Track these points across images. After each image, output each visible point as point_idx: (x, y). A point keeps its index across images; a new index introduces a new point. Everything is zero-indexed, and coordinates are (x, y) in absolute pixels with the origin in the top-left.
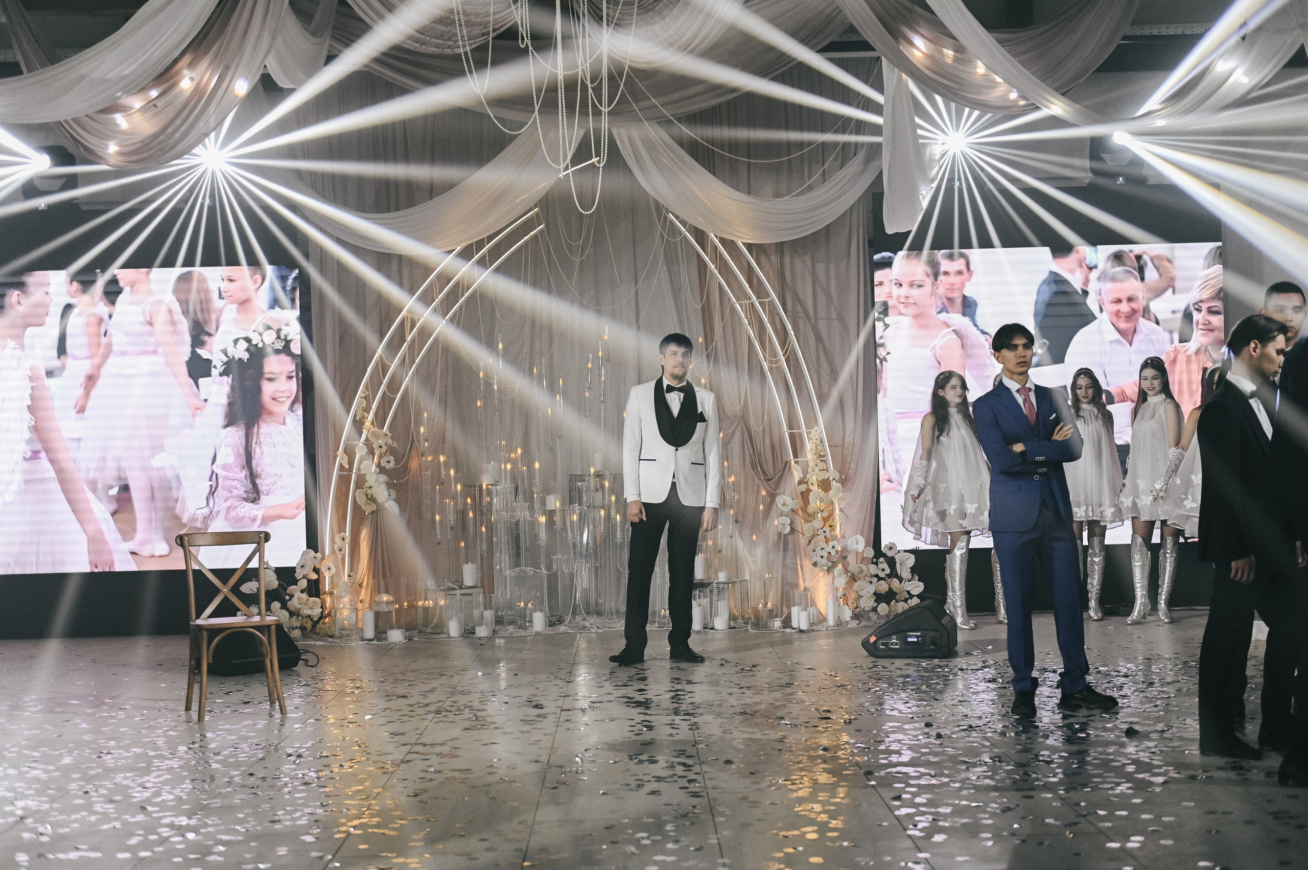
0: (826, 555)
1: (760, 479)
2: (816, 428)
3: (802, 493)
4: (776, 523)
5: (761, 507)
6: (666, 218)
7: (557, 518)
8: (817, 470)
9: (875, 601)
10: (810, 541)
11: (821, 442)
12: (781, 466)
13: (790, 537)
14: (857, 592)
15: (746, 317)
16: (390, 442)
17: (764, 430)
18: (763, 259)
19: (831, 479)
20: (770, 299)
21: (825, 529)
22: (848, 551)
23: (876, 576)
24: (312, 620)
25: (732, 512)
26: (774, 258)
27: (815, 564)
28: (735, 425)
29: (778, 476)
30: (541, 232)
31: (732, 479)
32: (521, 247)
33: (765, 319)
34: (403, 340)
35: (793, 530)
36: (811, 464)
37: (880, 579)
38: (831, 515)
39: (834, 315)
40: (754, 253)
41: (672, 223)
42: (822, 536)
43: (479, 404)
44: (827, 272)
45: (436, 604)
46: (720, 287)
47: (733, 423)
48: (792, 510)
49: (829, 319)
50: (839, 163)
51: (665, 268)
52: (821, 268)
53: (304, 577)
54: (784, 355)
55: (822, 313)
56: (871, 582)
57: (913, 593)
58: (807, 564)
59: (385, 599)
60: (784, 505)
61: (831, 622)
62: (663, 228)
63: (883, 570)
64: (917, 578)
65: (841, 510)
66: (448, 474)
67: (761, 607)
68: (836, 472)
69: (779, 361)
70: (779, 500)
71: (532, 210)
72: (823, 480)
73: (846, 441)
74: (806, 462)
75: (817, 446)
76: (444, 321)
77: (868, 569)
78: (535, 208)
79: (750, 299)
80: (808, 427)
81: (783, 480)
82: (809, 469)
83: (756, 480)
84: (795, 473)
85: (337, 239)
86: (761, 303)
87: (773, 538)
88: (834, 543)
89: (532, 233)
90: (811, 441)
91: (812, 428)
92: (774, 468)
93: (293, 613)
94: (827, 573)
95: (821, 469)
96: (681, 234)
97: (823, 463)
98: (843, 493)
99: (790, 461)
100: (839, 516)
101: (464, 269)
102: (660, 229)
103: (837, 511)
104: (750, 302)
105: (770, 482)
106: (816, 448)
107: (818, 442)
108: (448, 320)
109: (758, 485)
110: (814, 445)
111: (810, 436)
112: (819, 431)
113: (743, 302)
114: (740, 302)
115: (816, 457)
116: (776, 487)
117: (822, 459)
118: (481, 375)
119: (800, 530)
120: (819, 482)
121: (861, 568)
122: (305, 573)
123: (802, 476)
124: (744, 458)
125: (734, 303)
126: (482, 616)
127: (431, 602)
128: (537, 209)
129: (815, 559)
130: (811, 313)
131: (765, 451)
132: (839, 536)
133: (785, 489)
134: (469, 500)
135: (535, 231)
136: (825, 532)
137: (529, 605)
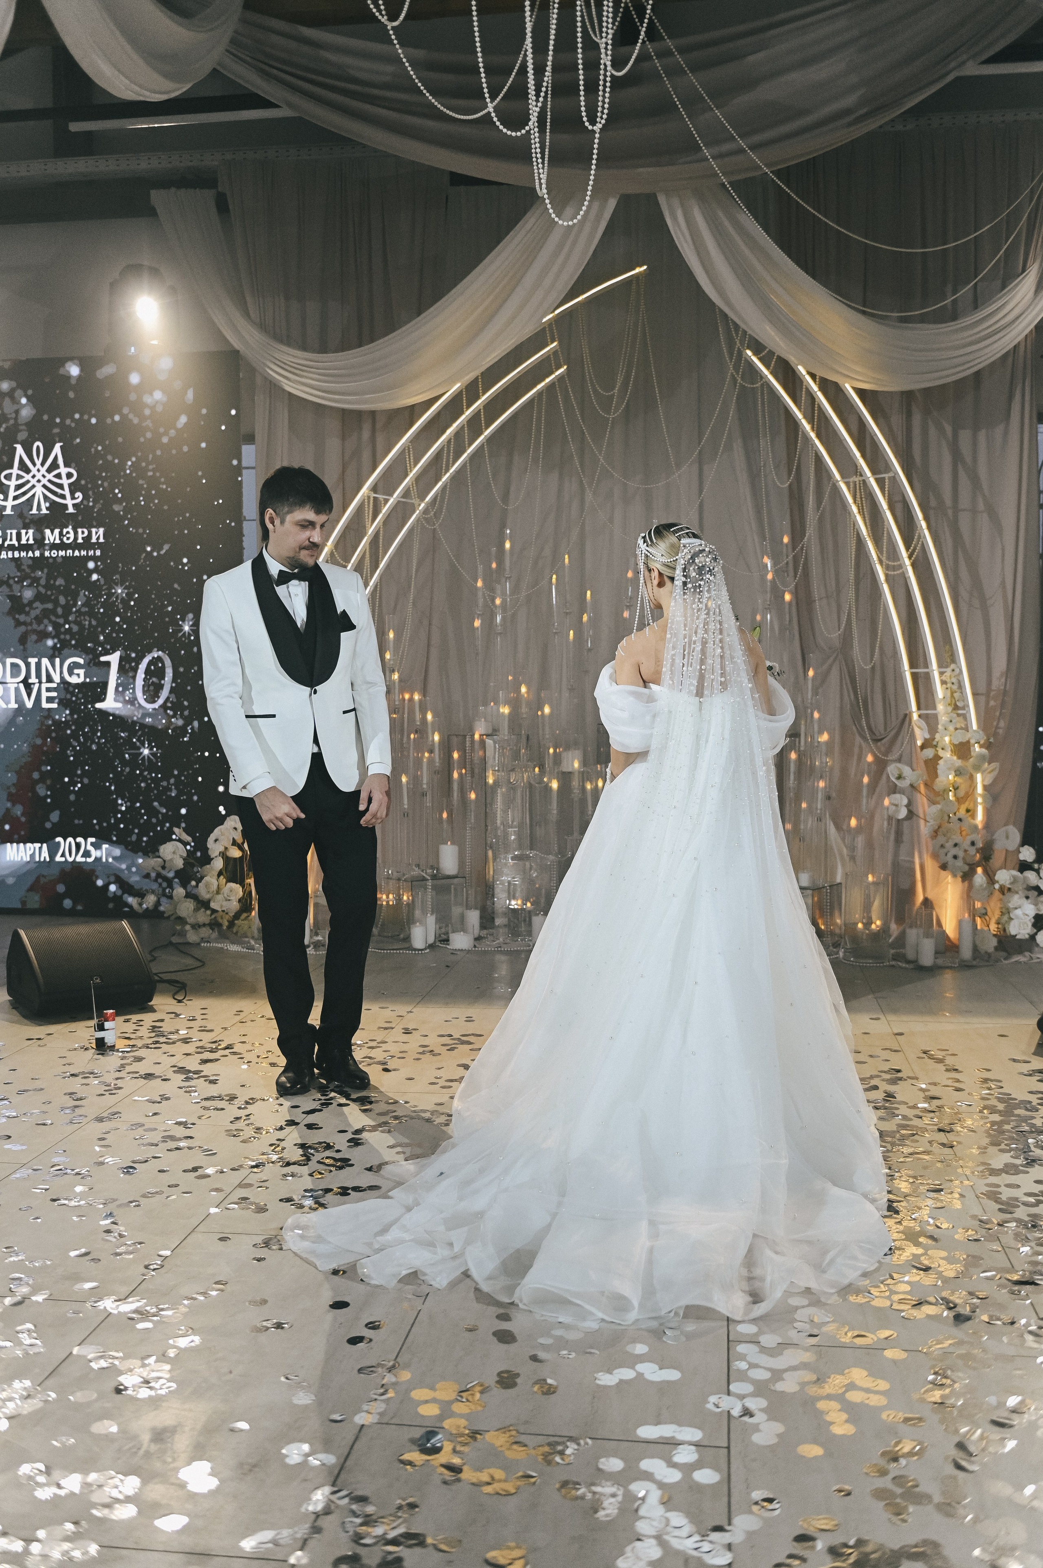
0: (961, 854)
1: (864, 738)
2: (953, 666)
3: (926, 762)
4: (886, 802)
5: (866, 780)
6: (740, 354)
7: (575, 783)
8: (951, 728)
9: (1034, 925)
10: (936, 832)
11: (961, 686)
12: (894, 722)
13: (906, 823)
14: (1008, 911)
15: (855, 502)
17: (874, 667)
19: (972, 741)
20: (891, 474)
21: (960, 816)
22: (994, 848)
23: (1037, 888)
25: (822, 784)
26: (898, 413)
27: (944, 867)
28: (832, 659)
29: (893, 733)
30: (561, 378)
31: (825, 737)
32: (531, 401)
33: (884, 505)
35: (911, 814)
36: (943, 719)
38: (969, 794)
39: (981, 506)
41: (749, 362)
42: (955, 825)
43: (477, 623)
44: (975, 444)
45: (399, 899)
46: (819, 458)
47: (829, 657)
50: (999, 283)
52: (965, 436)
53: (219, 856)
54: (910, 557)
55: (965, 501)
56: (1027, 898)
58: (931, 866)
60: (899, 777)
61: (966, 953)
62: (736, 367)
65: (985, 788)
66: (424, 718)
67: (860, 925)
68: (981, 732)
69: (900, 567)
70: (892, 770)
71: (547, 345)
72: (961, 744)
73: (994, 688)
74: (936, 716)
75: (952, 693)
76: (423, 505)
77: (1025, 878)
78: (552, 343)
79: (861, 475)
80: (940, 665)
81: (899, 742)
82: (940, 727)
83: (858, 739)
84: (917, 732)
85: (290, 394)
86: (877, 481)
87: (880, 824)
88: (973, 837)
89: (548, 380)
90: (944, 686)
91: (947, 667)
92: (886, 724)
93: (204, 904)
94: (960, 879)
95: (958, 726)
96: (762, 378)
97: (961, 719)
98: (989, 763)
99: (911, 713)
100: (983, 796)
101: (449, 431)
102: (731, 370)
103: (980, 790)
104: (861, 479)
105: (879, 744)
106: (952, 696)
107: (955, 687)
108: (427, 504)
109: (860, 747)
110: (949, 692)
111: (944, 678)
112: (957, 671)
113: (851, 480)
114: (846, 480)
115: (950, 709)
116: (889, 750)
117: (960, 712)
118: (480, 584)
119: (922, 815)
120: (954, 745)
121: (1015, 877)
122: (222, 849)
123: (927, 736)
124: (841, 708)
125: (838, 481)
126: (462, 918)
127: (391, 896)
128: (555, 344)
129: (943, 859)
130: (948, 502)
131: (872, 699)
132: (980, 826)
133: (901, 756)
134: (456, 755)
135: (553, 377)
136: (960, 820)
137: (529, 905)
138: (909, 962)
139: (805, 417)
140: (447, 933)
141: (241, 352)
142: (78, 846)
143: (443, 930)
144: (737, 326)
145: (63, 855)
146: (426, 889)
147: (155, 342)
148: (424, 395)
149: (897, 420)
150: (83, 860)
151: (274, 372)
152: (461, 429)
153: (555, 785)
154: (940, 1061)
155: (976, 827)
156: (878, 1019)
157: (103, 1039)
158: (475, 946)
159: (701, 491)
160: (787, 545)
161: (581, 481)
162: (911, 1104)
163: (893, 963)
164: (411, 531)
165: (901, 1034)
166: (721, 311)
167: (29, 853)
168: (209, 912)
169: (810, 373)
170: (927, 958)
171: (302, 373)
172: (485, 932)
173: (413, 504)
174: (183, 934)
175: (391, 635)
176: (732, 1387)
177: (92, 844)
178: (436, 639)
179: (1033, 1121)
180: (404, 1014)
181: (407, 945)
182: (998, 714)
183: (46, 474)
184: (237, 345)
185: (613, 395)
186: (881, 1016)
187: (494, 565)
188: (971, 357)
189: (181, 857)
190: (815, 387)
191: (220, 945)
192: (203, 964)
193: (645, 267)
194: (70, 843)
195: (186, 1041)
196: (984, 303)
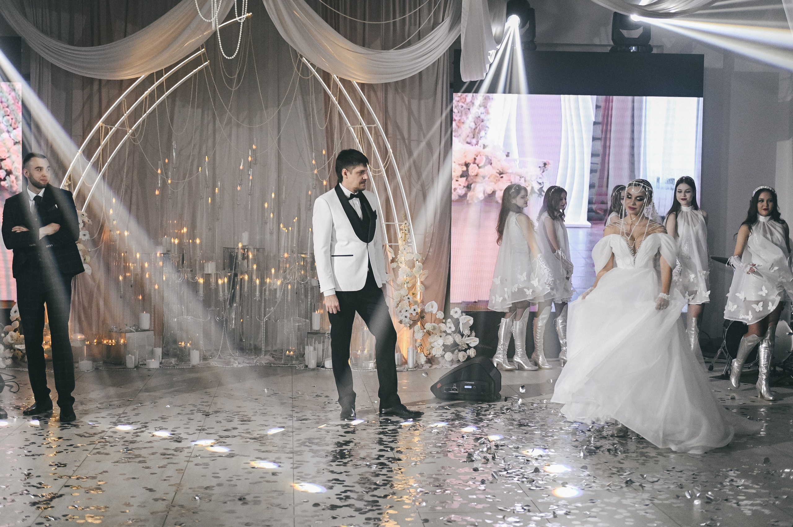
0: (408, 316)
2: (406, 221)
3: (394, 269)
6: (300, 61)
7: (213, 280)
8: (405, 253)
9: (443, 350)
10: (398, 304)
14: (431, 343)
15: (358, 138)
16: (86, 220)
18: (372, 94)
19: (415, 259)
20: (375, 125)
21: (409, 296)
22: (425, 313)
23: (445, 332)
24: (22, 352)
26: (380, 95)
27: (401, 322)
30: (206, 67)
32: (190, 78)
33: (372, 140)
34: (99, 144)
36: (401, 248)
37: (447, 334)
38: (414, 286)
40: (366, 90)
41: (305, 65)
42: (407, 301)
43: (157, 192)
44: (419, 105)
45: (118, 342)
46: (340, 114)
50: (431, 26)
51: (300, 97)
52: (414, 104)
54: (385, 167)
55: (414, 137)
56: (441, 336)
57: (471, 345)
59: (79, 337)
61: (411, 364)
62: (298, 68)
63: (450, 328)
64: (474, 334)
65: (422, 283)
68: (419, 255)
69: (379, 172)
71: (200, 50)
72: (410, 260)
73: (427, 232)
74: (398, 247)
75: (405, 235)
76: (132, 130)
77: (440, 327)
78: (202, 49)
79: (361, 124)
80: (400, 221)
82: (400, 252)
84: (389, 254)
85: (53, 64)
86: (368, 127)
88: (415, 307)
89: (199, 68)
90: (402, 231)
91: (402, 222)
94: (409, 328)
95: (408, 252)
96: (311, 72)
97: (410, 248)
98: (423, 271)
100: (420, 287)
101: (146, 93)
102: (296, 69)
103: (419, 283)
104: (361, 127)
106: (405, 237)
107: (407, 232)
108: (134, 130)
111: (401, 227)
112: (408, 224)
113: (356, 126)
114: (354, 126)
115: (405, 243)
117: (409, 244)
118: (159, 171)
120: (407, 261)
121: (434, 326)
123: (394, 256)
125: (349, 127)
126: (153, 352)
127: (114, 341)
128: (204, 50)
129: (401, 318)
130: (406, 136)
134: (146, 265)
135: (202, 66)
136: (409, 298)
137: (188, 345)
139: (333, 94)
140: (145, 360)
141: (23, 38)
143: (144, 358)
146: (133, 337)
152: (153, 91)
153: (201, 281)
155: (417, 302)
158: (161, 367)
159: (279, 132)
160: (325, 155)
161: (214, 114)
164: (124, 144)
168: (12, 351)
172: (166, 359)
173: (126, 130)
175: (114, 201)
181: (123, 367)
182: (429, 245)
185: (234, 78)
187: (167, 161)
190: (338, 80)
193: (251, 14)
196: (423, 37)
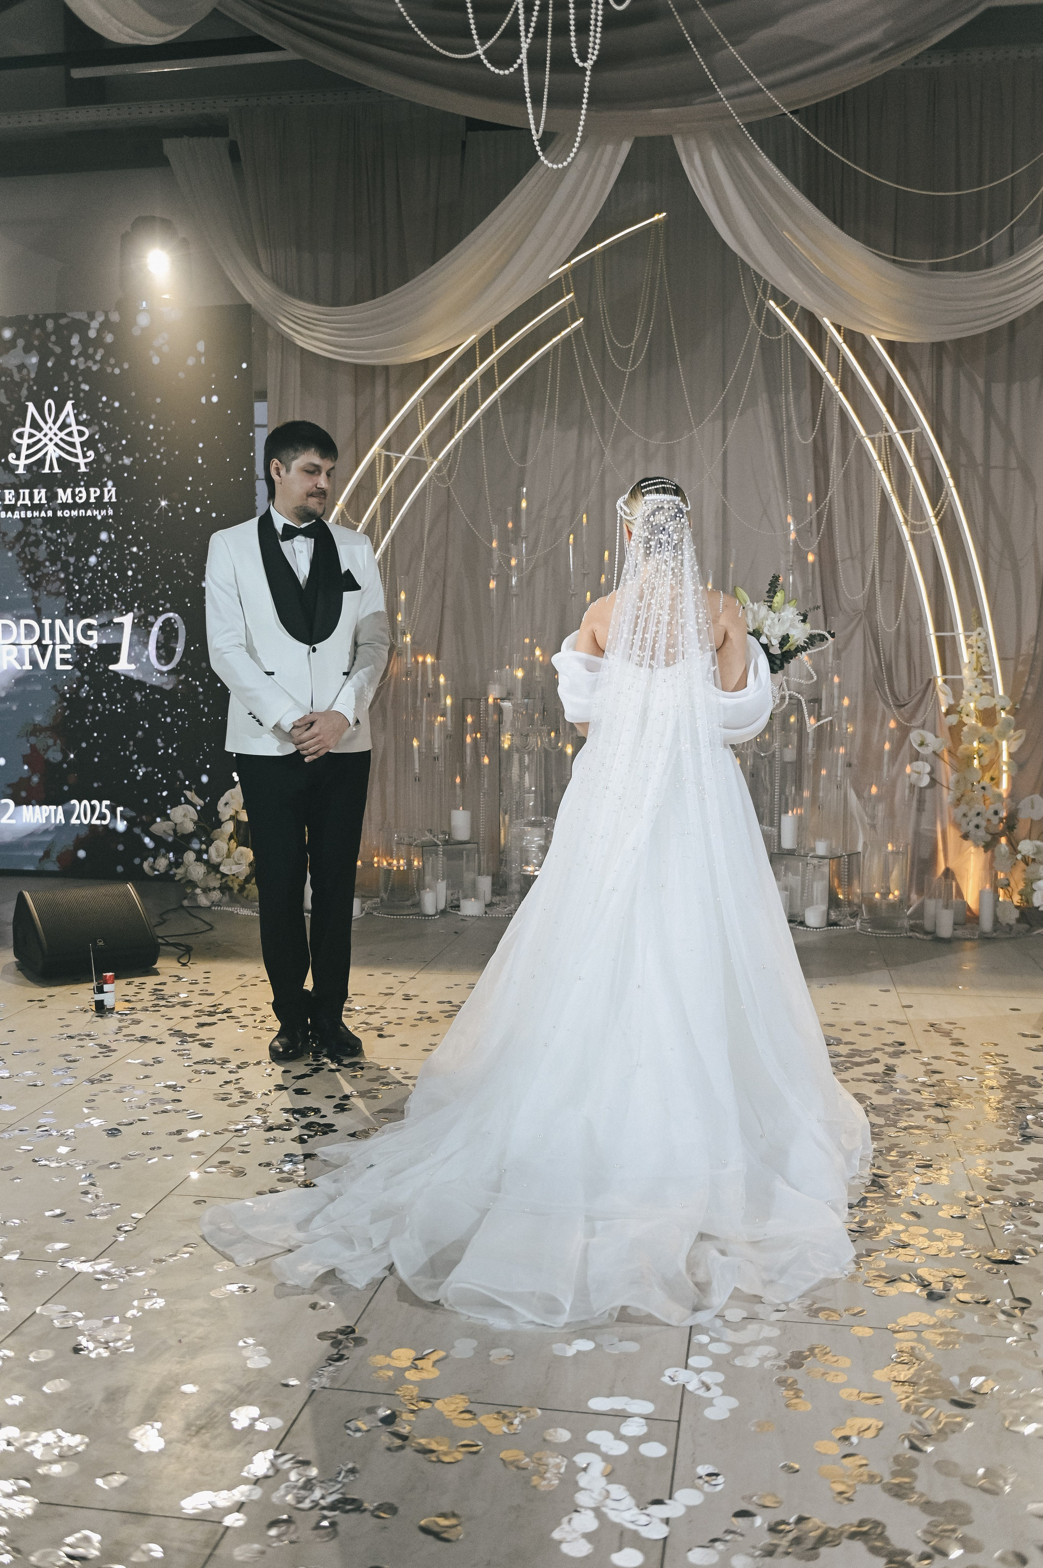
0: (983, 823)
1: (886, 703)
2: (979, 630)
3: (951, 728)
4: (908, 770)
5: (887, 746)
6: (762, 304)
8: (976, 694)
10: (960, 801)
11: (987, 651)
12: (920, 687)
13: (928, 792)
14: (1030, 882)
15: (880, 459)
17: (898, 629)
19: (998, 708)
20: (918, 430)
21: (984, 783)
22: (1018, 819)
24: (237, 878)
25: (842, 750)
27: (966, 836)
28: (855, 622)
29: (917, 698)
30: (577, 332)
31: (846, 702)
32: (547, 355)
33: (909, 460)
34: (375, 491)
35: (934, 782)
36: (968, 684)
38: (994, 762)
39: (1014, 463)
40: (901, 362)
41: (771, 314)
42: (979, 794)
43: (493, 585)
44: (1008, 398)
45: (409, 863)
46: (843, 413)
47: (852, 620)
48: (934, 752)
49: (1006, 468)
51: (765, 396)
52: (998, 391)
53: (230, 819)
54: (936, 516)
55: (996, 458)
58: (953, 834)
60: (922, 744)
61: (987, 924)
62: (758, 319)
65: (1011, 755)
66: (436, 683)
67: (877, 895)
68: (1007, 698)
69: (927, 526)
70: (914, 737)
71: (563, 297)
72: (986, 709)
73: (1023, 652)
74: (961, 682)
75: (978, 657)
76: (435, 463)
78: (568, 294)
79: (887, 431)
80: (967, 628)
81: (922, 709)
82: (965, 692)
83: (881, 705)
84: (942, 697)
85: (302, 349)
86: (904, 437)
87: (902, 793)
88: (997, 806)
89: (563, 333)
90: (970, 650)
91: (972, 630)
92: (910, 689)
93: (213, 868)
94: (982, 849)
95: (984, 692)
96: (785, 329)
97: (987, 684)
98: (1015, 730)
99: (935, 678)
100: (1007, 764)
101: (462, 387)
102: (753, 321)
103: (1005, 757)
104: (887, 434)
105: (902, 710)
106: (978, 661)
107: (981, 651)
108: (440, 461)
109: (884, 713)
110: (975, 656)
111: (969, 642)
112: (983, 635)
113: (877, 436)
114: (872, 436)
115: (975, 674)
116: (912, 716)
117: (986, 677)
118: (494, 544)
119: (945, 783)
120: (979, 711)
121: (1038, 847)
122: (232, 813)
123: (952, 702)
124: (865, 674)
125: (863, 437)
126: (474, 884)
127: (402, 862)
128: (571, 295)
129: (965, 828)
131: (897, 663)
132: (1005, 795)
133: (925, 721)
134: (469, 719)
135: (569, 329)
136: (983, 788)
138: (927, 933)
139: (829, 370)
140: (458, 900)
141: (253, 306)
142: (93, 808)
143: (456, 896)
144: (758, 277)
145: (78, 818)
146: (437, 854)
147: (166, 296)
148: (437, 348)
149: (926, 373)
150: (98, 822)
151: (286, 326)
152: (475, 384)
154: (947, 1034)
155: (1000, 796)
156: (888, 991)
157: (102, 1001)
158: (486, 913)
160: (811, 504)
161: (598, 439)
162: (910, 1078)
163: (911, 934)
164: (422, 491)
165: (910, 1007)
166: (742, 260)
167: (45, 815)
168: (219, 876)
169: (833, 324)
170: (946, 930)
171: (314, 327)
172: (498, 898)
173: (425, 462)
174: (194, 897)
175: (403, 596)
176: (692, 1361)
177: (107, 807)
178: (449, 601)
179: (1035, 1098)
180: (406, 980)
181: (417, 910)
182: (1026, 679)
183: (58, 432)
184: (249, 298)
185: (630, 348)
186: (892, 988)
187: (510, 525)
188: (1003, 307)
189: (192, 820)
190: (840, 339)
191: (230, 909)
192: (212, 928)
193: (664, 214)
194: (85, 806)
195: (185, 1004)
196: (1020, 249)
